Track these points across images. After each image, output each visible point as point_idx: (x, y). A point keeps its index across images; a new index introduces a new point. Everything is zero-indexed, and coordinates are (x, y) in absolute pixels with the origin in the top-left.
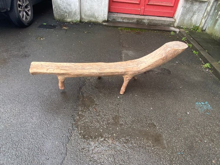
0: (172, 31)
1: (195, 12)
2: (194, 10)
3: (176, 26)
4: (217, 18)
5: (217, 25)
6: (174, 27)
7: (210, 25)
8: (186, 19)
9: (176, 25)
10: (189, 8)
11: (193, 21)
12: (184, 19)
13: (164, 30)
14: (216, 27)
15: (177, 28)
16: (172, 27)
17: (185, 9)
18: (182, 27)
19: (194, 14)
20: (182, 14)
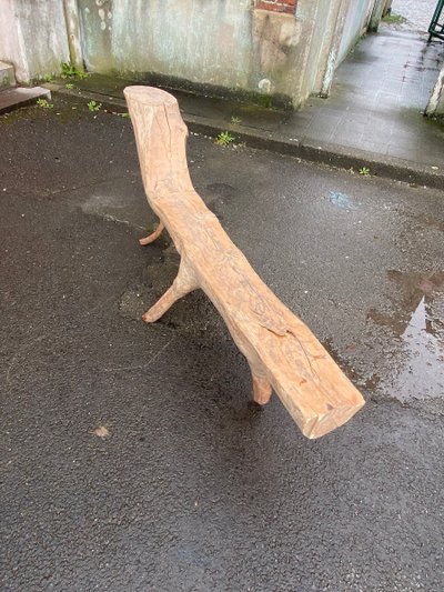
0: (37, 98)
1: (49, 26)
2: (45, 19)
3: (27, 80)
4: (104, 27)
5: (114, 45)
6: (20, 85)
7: (90, 51)
8: (40, 50)
9: (24, 76)
10: (31, 17)
11: (55, 52)
12: (36, 54)
13: (22, 104)
14: (116, 51)
15: (35, 85)
16: (16, 87)
17: (27, 22)
18: (41, 77)
19: (49, 33)
20: (26, 40)
